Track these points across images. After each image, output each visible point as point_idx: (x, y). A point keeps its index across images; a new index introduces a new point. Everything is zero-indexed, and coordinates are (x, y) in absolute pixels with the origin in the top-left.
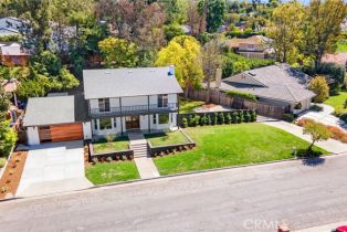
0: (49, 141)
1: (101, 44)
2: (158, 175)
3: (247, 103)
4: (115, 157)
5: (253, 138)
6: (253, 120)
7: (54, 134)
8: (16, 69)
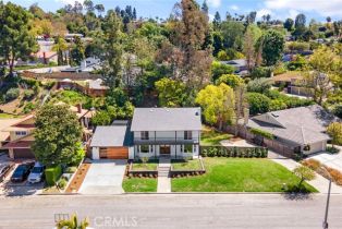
0: (105, 158)
1: (157, 83)
2: (169, 191)
3: (266, 141)
4: (145, 174)
5: (254, 171)
6: (264, 156)
7: (109, 153)
8: (96, 99)
